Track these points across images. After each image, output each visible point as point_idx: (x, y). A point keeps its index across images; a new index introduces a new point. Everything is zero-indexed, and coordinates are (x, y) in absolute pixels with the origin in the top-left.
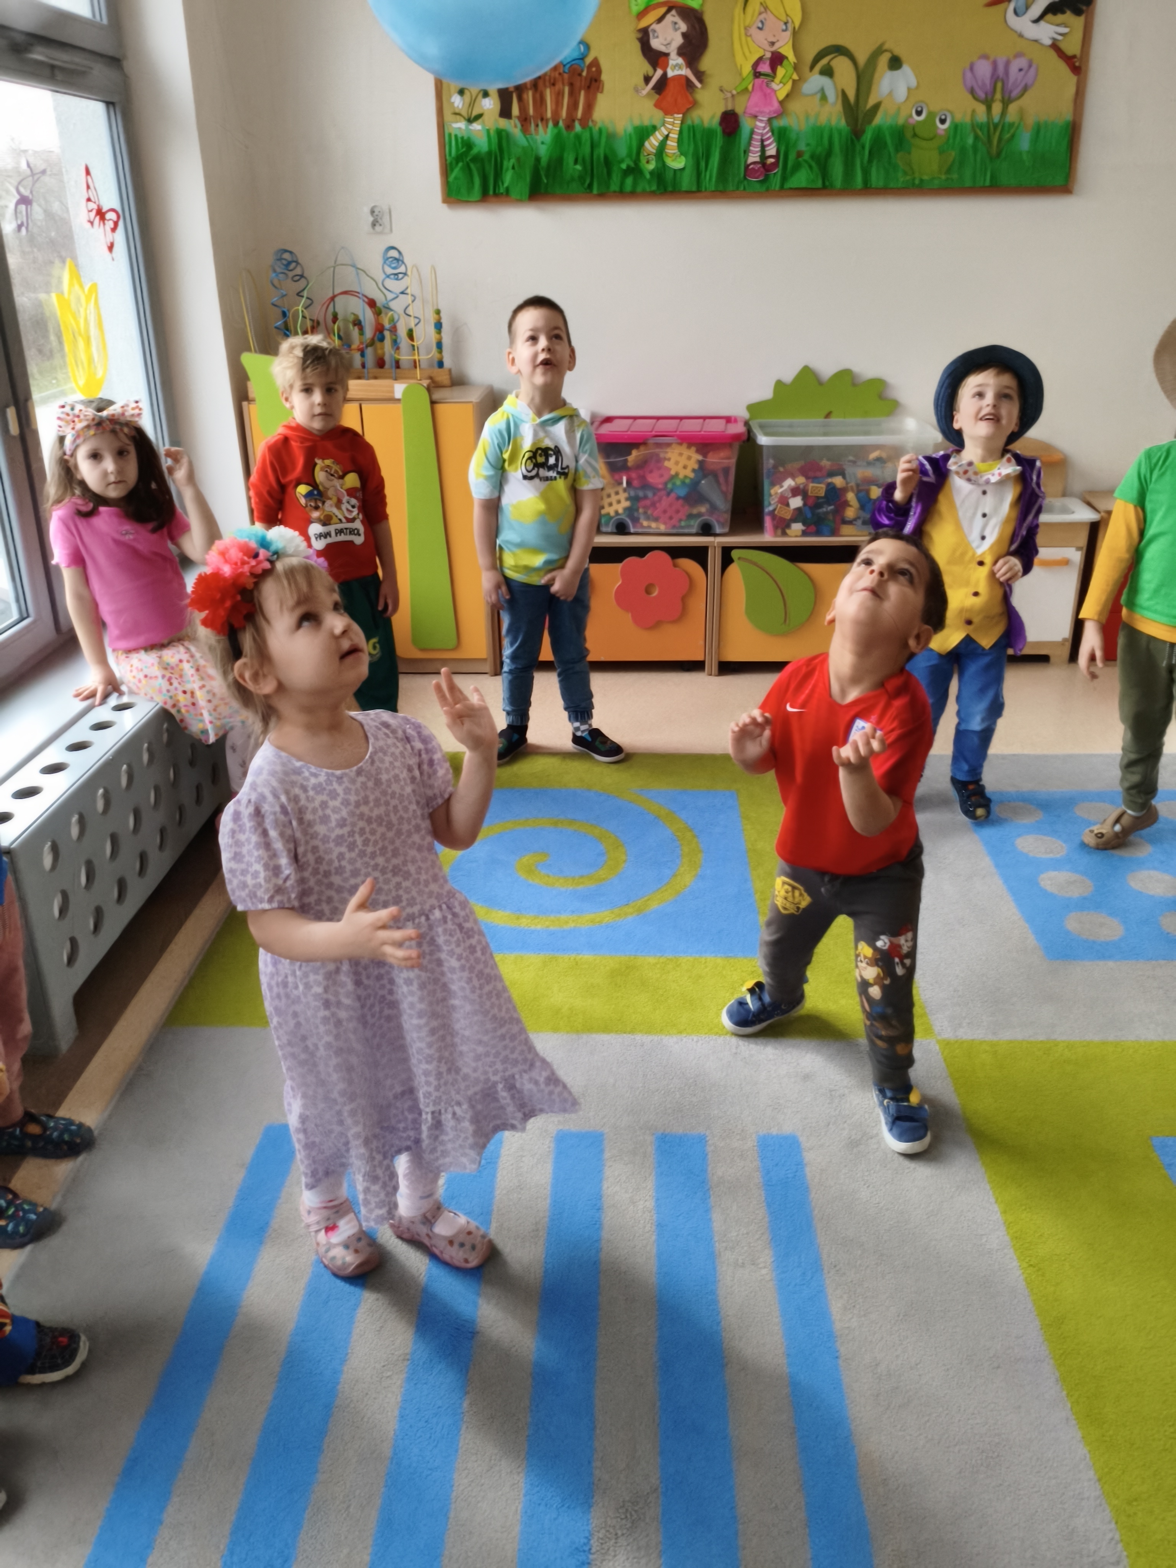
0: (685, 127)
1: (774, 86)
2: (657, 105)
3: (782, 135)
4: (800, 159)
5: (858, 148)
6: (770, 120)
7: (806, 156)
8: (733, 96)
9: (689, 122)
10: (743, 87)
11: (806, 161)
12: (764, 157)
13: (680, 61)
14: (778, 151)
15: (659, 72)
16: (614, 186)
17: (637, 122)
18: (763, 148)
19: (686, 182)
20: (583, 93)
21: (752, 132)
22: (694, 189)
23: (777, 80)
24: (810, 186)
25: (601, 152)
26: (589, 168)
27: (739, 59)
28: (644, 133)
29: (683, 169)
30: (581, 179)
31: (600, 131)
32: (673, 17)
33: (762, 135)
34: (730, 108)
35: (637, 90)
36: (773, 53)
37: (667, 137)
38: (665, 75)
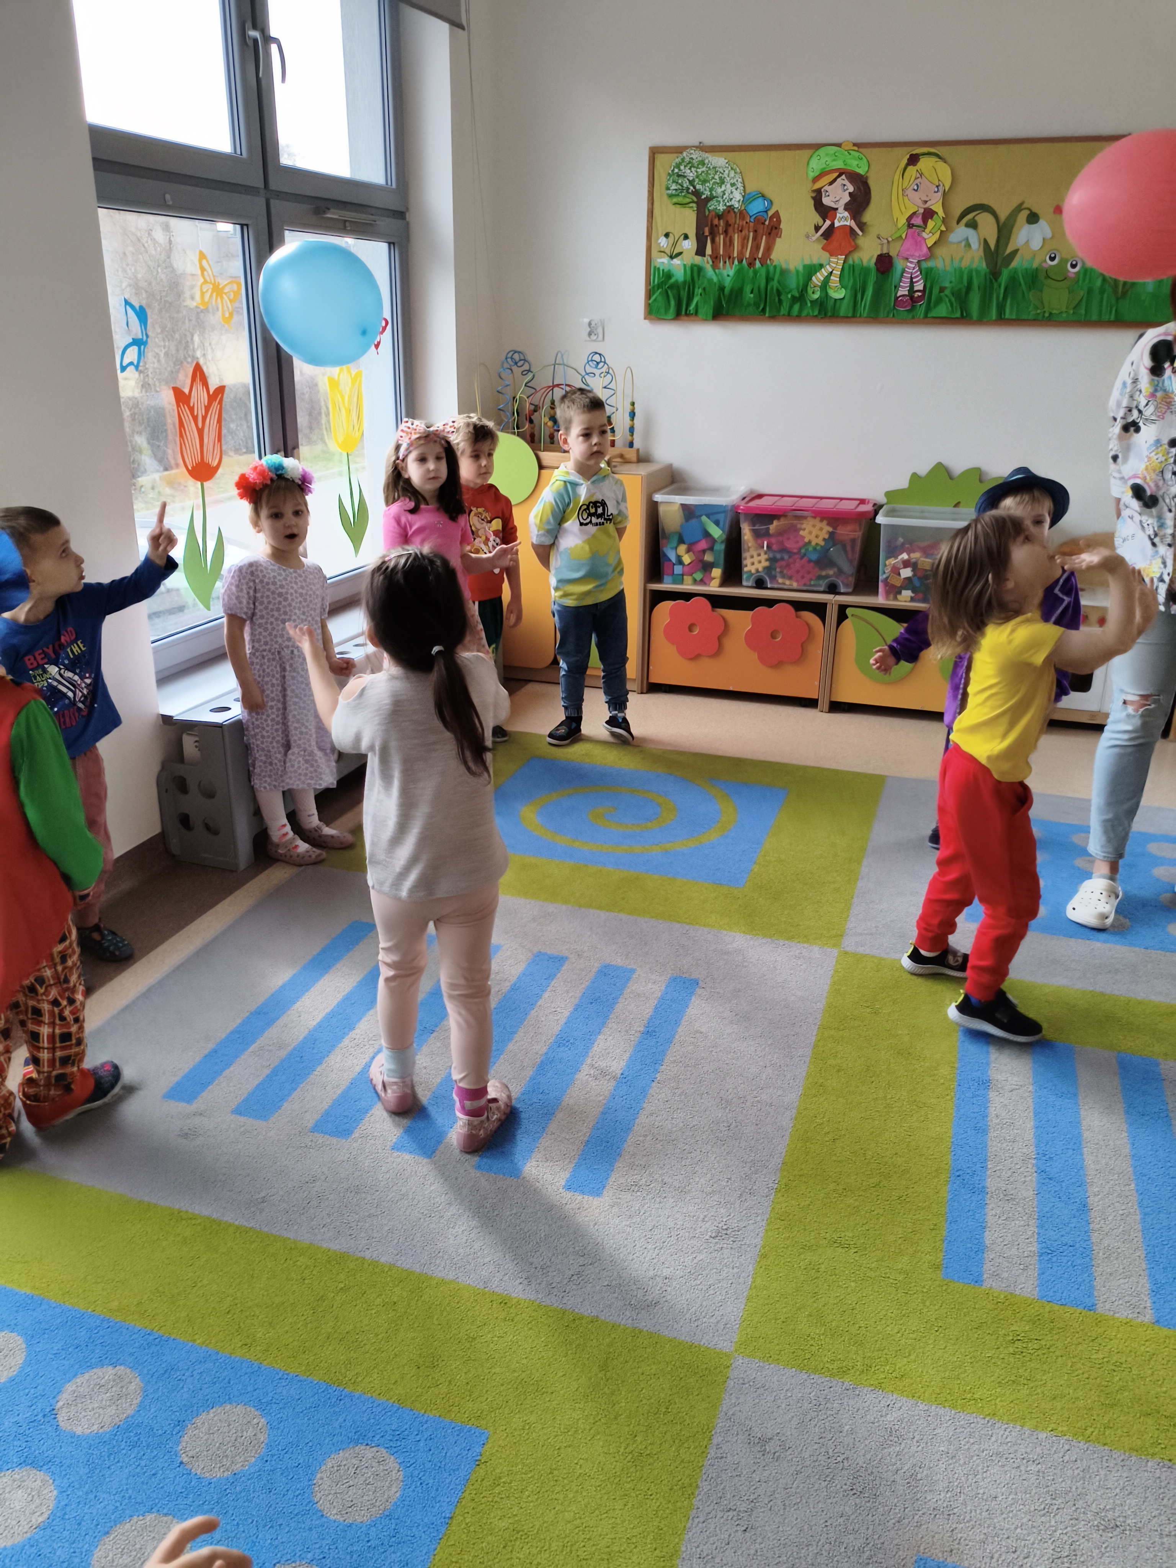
0: (846, 266)
1: (924, 235)
2: (823, 249)
3: (928, 275)
4: (942, 294)
5: (995, 285)
6: (919, 262)
7: (947, 292)
8: (888, 242)
9: (850, 261)
10: (898, 235)
11: (947, 296)
12: (911, 290)
13: (846, 214)
14: (925, 286)
15: (828, 223)
16: (784, 311)
17: (807, 262)
18: (912, 283)
19: (843, 310)
20: (764, 237)
21: (904, 271)
22: (850, 315)
23: (927, 230)
24: (949, 316)
25: (774, 284)
26: (764, 296)
27: (896, 213)
28: (812, 270)
29: (843, 298)
30: (757, 305)
31: (775, 267)
32: (843, 180)
33: (912, 274)
34: (885, 251)
35: (807, 236)
36: (925, 209)
37: (831, 272)
38: (833, 224)
